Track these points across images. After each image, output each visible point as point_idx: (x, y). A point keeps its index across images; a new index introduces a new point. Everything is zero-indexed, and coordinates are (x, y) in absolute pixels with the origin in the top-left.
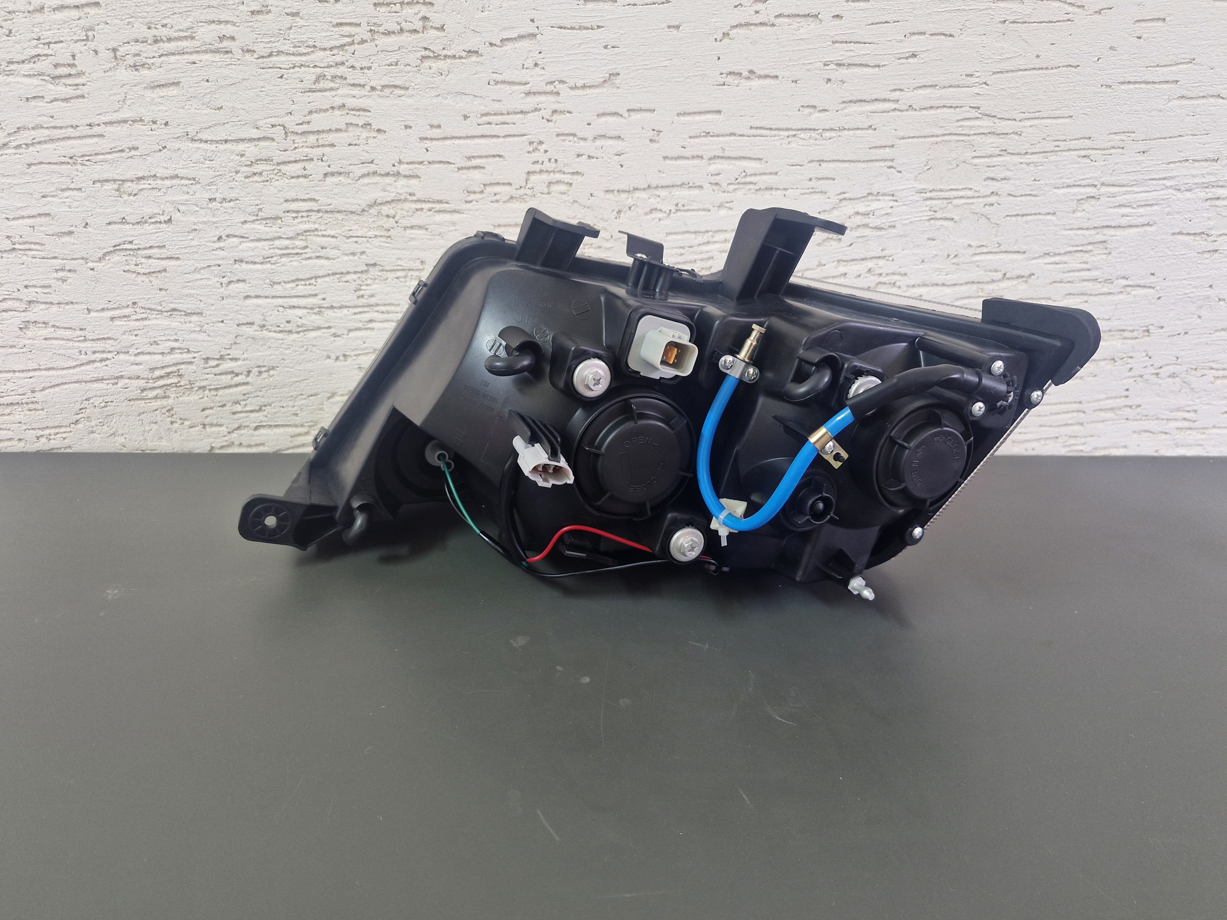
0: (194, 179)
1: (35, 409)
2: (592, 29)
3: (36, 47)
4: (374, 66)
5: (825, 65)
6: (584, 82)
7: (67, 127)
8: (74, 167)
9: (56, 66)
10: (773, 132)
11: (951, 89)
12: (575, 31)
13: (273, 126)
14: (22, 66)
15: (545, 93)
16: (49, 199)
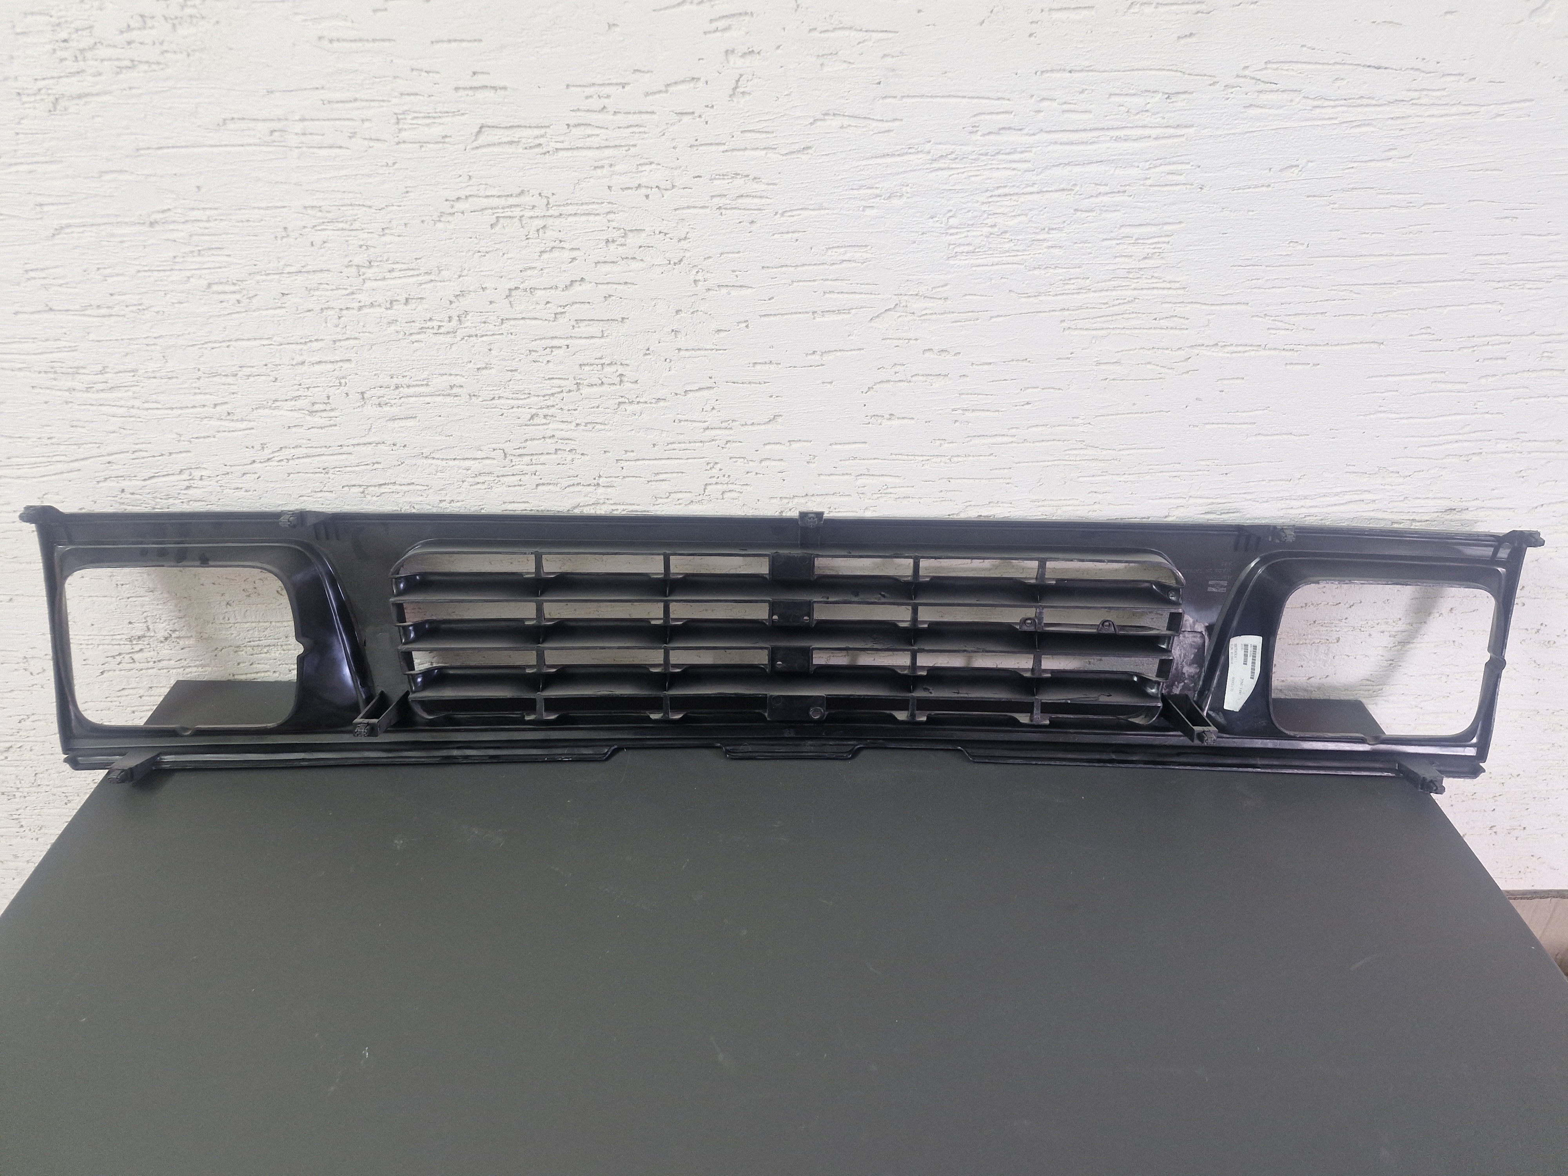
0: (427, 486)
1: (288, 650)
2: (760, 383)
3: (298, 390)
4: (579, 408)
5: (953, 410)
6: (753, 421)
7: (321, 447)
8: (327, 476)
9: (313, 404)
10: (910, 457)
11: (1060, 428)
12: (745, 385)
13: (494, 450)
14: (285, 403)
15: (720, 428)
16: (304, 498)
